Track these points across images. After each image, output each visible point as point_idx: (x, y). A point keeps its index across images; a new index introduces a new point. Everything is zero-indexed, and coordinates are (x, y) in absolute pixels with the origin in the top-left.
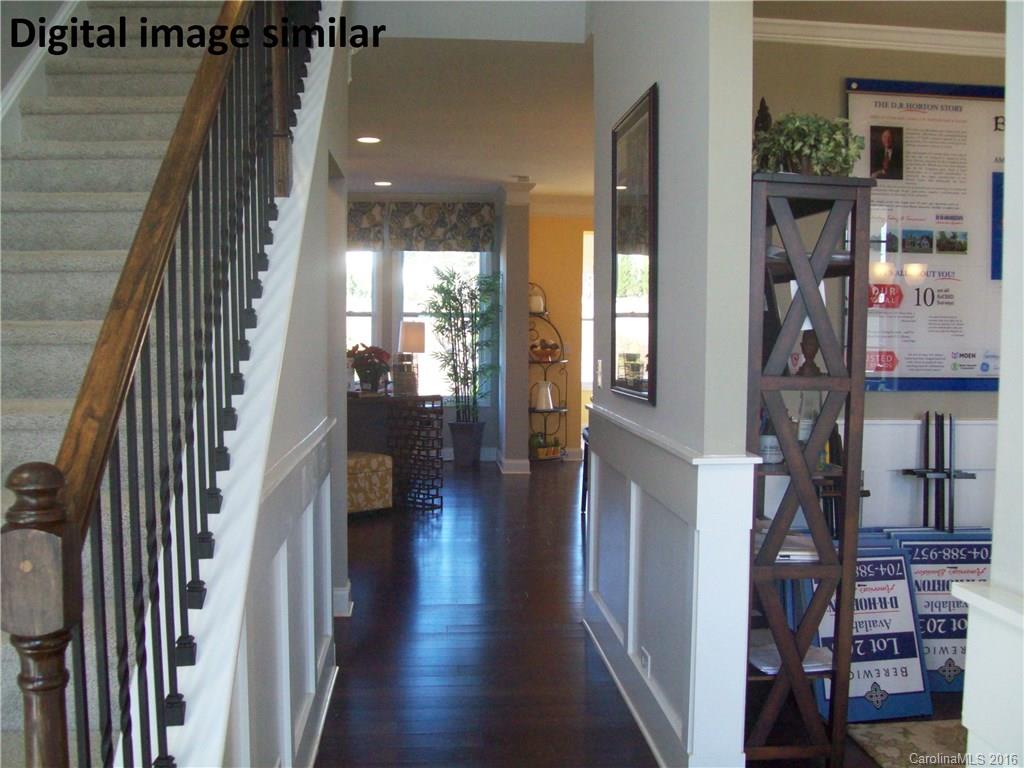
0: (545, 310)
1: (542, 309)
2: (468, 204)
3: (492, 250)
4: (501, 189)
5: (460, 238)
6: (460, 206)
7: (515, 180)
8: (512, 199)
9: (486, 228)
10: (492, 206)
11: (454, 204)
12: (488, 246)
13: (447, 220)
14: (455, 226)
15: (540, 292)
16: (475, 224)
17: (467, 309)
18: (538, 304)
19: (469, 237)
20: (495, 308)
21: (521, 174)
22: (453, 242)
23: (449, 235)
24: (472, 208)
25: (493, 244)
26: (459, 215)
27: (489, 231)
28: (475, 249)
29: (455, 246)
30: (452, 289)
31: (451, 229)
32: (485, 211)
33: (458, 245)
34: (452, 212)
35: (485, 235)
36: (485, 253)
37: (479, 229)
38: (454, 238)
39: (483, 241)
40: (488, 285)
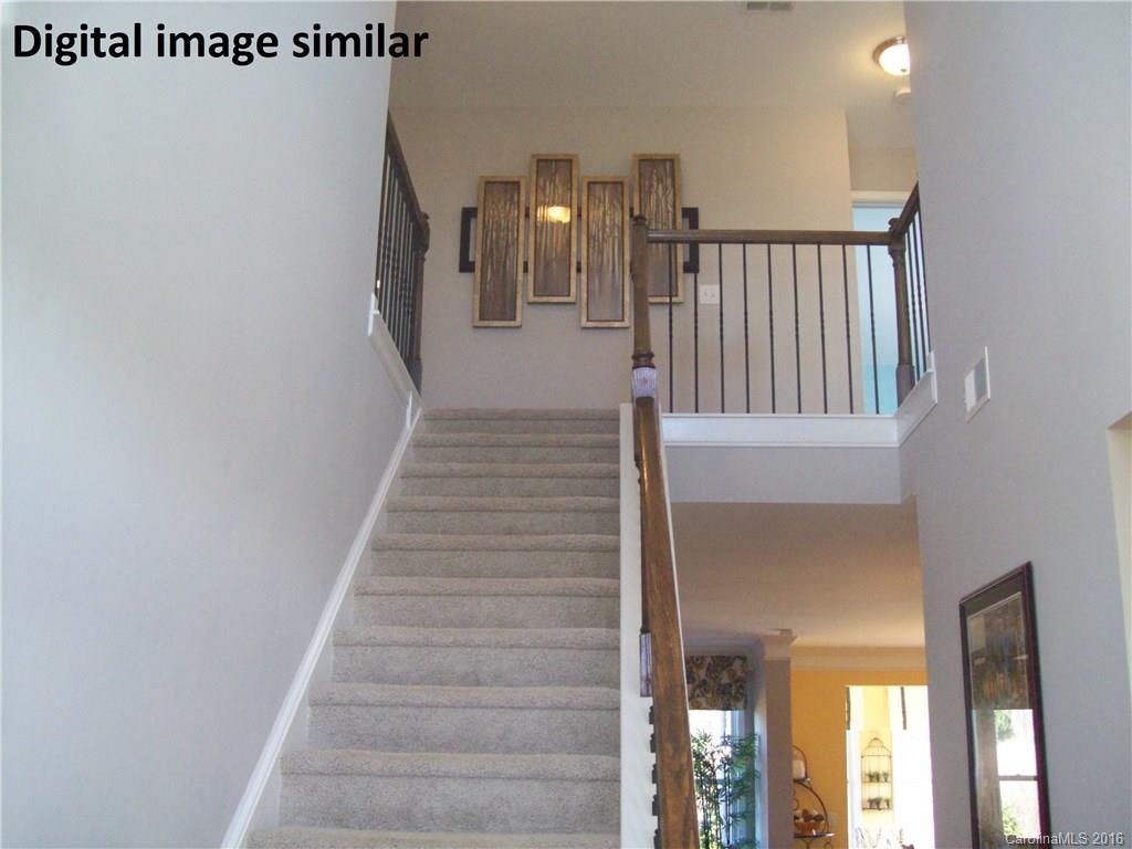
0: (806, 776)
1: (803, 775)
2: (717, 657)
3: (745, 708)
4: (758, 643)
5: (709, 695)
6: (709, 660)
7: (778, 633)
8: (771, 653)
9: (738, 684)
10: (744, 659)
11: (702, 658)
12: (740, 704)
13: (696, 676)
14: (704, 681)
15: (800, 754)
16: (725, 679)
17: (720, 775)
18: (799, 769)
19: (719, 694)
20: (751, 774)
21: (785, 627)
22: (702, 700)
23: (698, 691)
24: (723, 662)
25: (746, 701)
26: (708, 669)
27: (741, 687)
28: (726, 708)
29: (704, 704)
30: (703, 753)
31: (700, 686)
32: (737, 665)
33: (708, 703)
34: (699, 667)
35: (737, 691)
36: (737, 713)
37: (731, 686)
38: (703, 696)
39: (737, 699)
40: (743, 749)
